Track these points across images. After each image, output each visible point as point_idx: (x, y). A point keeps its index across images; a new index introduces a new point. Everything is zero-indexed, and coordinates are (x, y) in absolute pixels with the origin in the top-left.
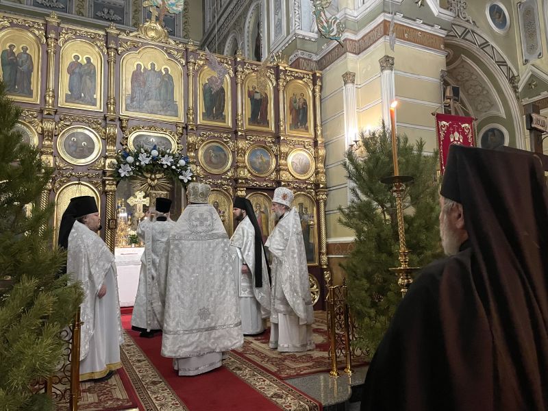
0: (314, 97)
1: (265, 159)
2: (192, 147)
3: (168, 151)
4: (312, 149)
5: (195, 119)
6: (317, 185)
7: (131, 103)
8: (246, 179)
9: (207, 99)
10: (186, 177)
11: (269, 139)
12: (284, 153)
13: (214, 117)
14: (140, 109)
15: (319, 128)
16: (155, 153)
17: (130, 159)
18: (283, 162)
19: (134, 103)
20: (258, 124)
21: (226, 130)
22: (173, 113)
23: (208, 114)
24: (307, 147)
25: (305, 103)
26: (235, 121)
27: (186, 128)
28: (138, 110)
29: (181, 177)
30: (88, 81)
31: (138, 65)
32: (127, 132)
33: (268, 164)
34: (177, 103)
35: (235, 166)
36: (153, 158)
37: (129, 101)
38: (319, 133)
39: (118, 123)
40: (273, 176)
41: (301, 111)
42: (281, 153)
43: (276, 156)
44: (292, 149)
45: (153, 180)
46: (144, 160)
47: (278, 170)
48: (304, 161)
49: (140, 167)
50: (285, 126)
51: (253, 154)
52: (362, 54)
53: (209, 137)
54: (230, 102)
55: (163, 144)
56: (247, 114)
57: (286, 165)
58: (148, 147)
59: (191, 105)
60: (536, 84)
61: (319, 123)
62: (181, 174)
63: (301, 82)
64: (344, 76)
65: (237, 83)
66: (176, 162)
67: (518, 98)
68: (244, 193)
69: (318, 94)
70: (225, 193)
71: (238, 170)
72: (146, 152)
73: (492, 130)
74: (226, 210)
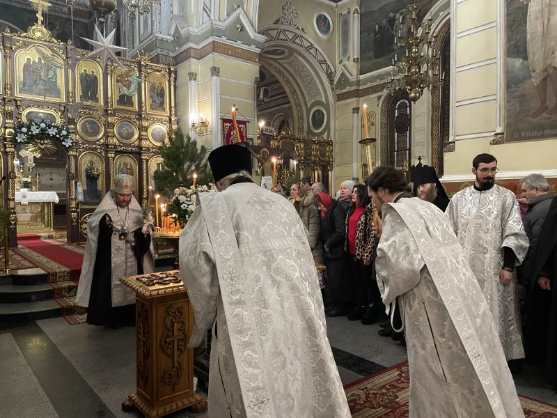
0: (170, 85)
1: (130, 131)
2: (72, 121)
3: (53, 124)
4: (168, 125)
5: (74, 101)
7: (24, 87)
8: (115, 146)
9: (84, 85)
10: (68, 143)
11: (134, 116)
12: (145, 127)
13: (89, 99)
14: (30, 92)
15: (173, 109)
16: (43, 125)
17: (24, 130)
19: (26, 87)
20: (125, 105)
21: (99, 109)
22: (57, 95)
23: (84, 97)
24: (164, 123)
25: (163, 90)
26: (106, 102)
27: (67, 107)
29: (63, 143)
31: (28, 59)
32: (21, 109)
33: (133, 134)
34: (59, 88)
35: (106, 135)
36: (42, 129)
38: (173, 113)
39: (14, 102)
40: (137, 143)
42: (143, 127)
43: (139, 129)
44: (152, 124)
45: (42, 144)
46: (35, 131)
48: (161, 133)
49: (32, 135)
50: (147, 108)
51: (122, 127)
52: (201, 60)
53: (85, 114)
54: (102, 88)
55: (49, 119)
56: (116, 98)
57: (147, 136)
58: (38, 121)
59: (70, 90)
60: (344, 81)
61: (173, 105)
62: (64, 141)
63: (158, 73)
64: (189, 74)
65: (107, 74)
66: (59, 132)
67: (333, 89)
68: (113, 155)
69: (172, 83)
70: (99, 154)
71: (109, 139)
72: (36, 124)
73: (318, 111)
74: (100, 167)
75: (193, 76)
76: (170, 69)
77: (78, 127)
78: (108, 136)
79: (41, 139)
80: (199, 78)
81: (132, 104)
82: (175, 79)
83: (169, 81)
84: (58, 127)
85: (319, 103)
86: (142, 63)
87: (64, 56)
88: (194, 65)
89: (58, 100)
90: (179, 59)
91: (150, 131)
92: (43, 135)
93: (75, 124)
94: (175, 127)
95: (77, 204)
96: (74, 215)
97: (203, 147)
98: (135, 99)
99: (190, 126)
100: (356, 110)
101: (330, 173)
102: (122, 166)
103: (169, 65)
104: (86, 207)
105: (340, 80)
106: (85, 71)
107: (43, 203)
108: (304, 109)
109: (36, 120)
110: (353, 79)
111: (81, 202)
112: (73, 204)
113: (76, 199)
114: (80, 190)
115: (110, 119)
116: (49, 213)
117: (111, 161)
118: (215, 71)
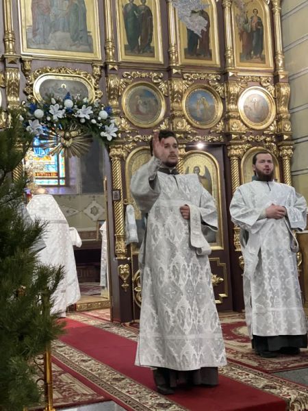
0: (272, 13)
1: (208, 104)
2: (114, 93)
3: (85, 100)
4: (272, 87)
5: (115, 55)
6: (279, 137)
7: (34, 37)
8: (186, 133)
9: (130, 25)
10: (109, 134)
11: (213, 76)
12: (234, 95)
13: (139, 51)
14: (44, 44)
15: (280, 57)
16: (69, 103)
17: (39, 113)
18: (232, 107)
19: (37, 37)
20: (198, 56)
21: (157, 67)
22: (87, 47)
23: (132, 47)
24: (264, 85)
25: (260, 23)
26: (167, 54)
27: (105, 67)
28: (42, 46)
29: (103, 134)
32: (31, 77)
33: (213, 110)
34: (91, 34)
35: (170, 116)
36: (67, 111)
37: (31, 36)
38: (280, 64)
39: (19, 66)
40: (220, 127)
41: (255, 34)
42: (230, 95)
43: (223, 100)
44: (245, 88)
45: (67, 139)
46: (57, 113)
47: (226, 118)
48: (260, 105)
49: (52, 122)
50: (234, 57)
51: (192, 97)
53: (134, 78)
54: (159, 28)
55: (78, 92)
56: (183, 43)
57: (237, 111)
58: (60, 97)
59: (110, 35)
61: (279, 49)
62: (103, 129)
66: (96, 115)
69: (277, 9)
71: (175, 121)
72: (58, 102)
77: (124, 100)
79: (66, 129)
84: (92, 105)
89: (88, 56)
91: (242, 102)
92: (70, 119)
93: (119, 98)
94: (285, 90)
95: (128, 247)
96: (124, 268)
98: (215, 45)
109: (57, 95)
111: (134, 243)
112: (121, 246)
113: (125, 237)
114: (130, 219)
115: (176, 85)
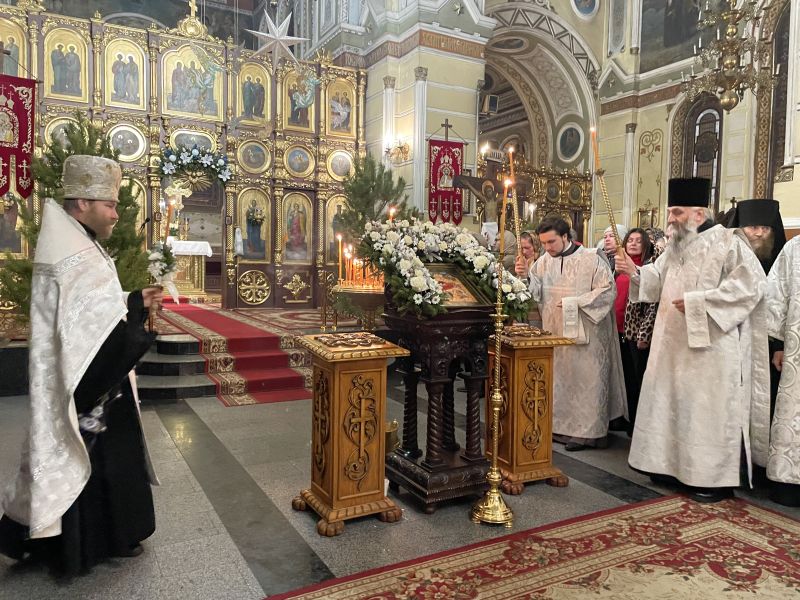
0: (358, 96)
1: (304, 160)
2: (231, 147)
3: (208, 151)
4: (354, 152)
5: (234, 119)
7: (173, 102)
8: (284, 180)
9: (247, 98)
10: (225, 176)
11: (309, 140)
12: (323, 155)
13: (252, 117)
14: (181, 108)
15: (361, 130)
16: (195, 152)
17: (173, 158)
19: (176, 102)
20: (298, 124)
22: (213, 112)
23: (248, 113)
24: (348, 149)
25: (349, 103)
26: (274, 120)
27: (225, 128)
29: (220, 176)
30: (131, 80)
31: (179, 63)
32: (169, 131)
33: (307, 164)
34: (217, 102)
35: (274, 167)
36: (194, 157)
37: (170, 101)
38: (361, 135)
39: (160, 122)
40: (312, 177)
42: (321, 155)
43: (316, 157)
44: (333, 151)
45: (194, 177)
46: (186, 159)
48: (345, 163)
49: (182, 165)
51: (293, 155)
52: (402, 59)
53: (248, 137)
54: (269, 101)
55: (204, 144)
56: (287, 114)
57: (326, 167)
58: (189, 146)
59: (230, 104)
60: (614, 82)
61: (361, 124)
62: (220, 173)
63: (344, 80)
64: (385, 79)
65: (277, 82)
66: (216, 162)
67: (595, 96)
68: (281, 193)
69: (361, 94)
70: (263, 192)
71: (277, 170)
72: (187, 151)
73: (571, 130)
74: (264, 209)
75: (389, 82)
76: (358, 73)
77: (238, 154)
78: (276, 167)
79: (193, 170)
80: (398, 85)
81: (307, 123)
82: (366, 87)
83: (358, 91)
84: (213, 155)
85: (573, 118)
86: (322, 66)
87: (223, 59)
88: (392, 66)
89: (214, 118)
90: (370, 60)
91: (330, 160)
92: (196, 165)
93: (235, 150)
94: (362, 155)
95: (236, 258)
96: (231, 272)
97: (401, 180)
98: (312, 117)
99: (384, 153)
100: (632, 127)
101: (585, 223)
102: (292, 208)
103: (357, 67)
104: (246, 262)
105: (607, 82)
106: (249, 78)
107: (194, 256)
108: (549, 127)
109: (187, 145)
110: (628, 79)
111: (240, 255)
112: (231, 257)
113: (233, 251)
114: (239, 238)
115: (279, 144)
116: (200, 269)
117: (279, 201)
118: (421, 73)
